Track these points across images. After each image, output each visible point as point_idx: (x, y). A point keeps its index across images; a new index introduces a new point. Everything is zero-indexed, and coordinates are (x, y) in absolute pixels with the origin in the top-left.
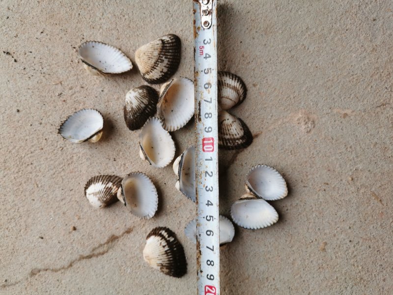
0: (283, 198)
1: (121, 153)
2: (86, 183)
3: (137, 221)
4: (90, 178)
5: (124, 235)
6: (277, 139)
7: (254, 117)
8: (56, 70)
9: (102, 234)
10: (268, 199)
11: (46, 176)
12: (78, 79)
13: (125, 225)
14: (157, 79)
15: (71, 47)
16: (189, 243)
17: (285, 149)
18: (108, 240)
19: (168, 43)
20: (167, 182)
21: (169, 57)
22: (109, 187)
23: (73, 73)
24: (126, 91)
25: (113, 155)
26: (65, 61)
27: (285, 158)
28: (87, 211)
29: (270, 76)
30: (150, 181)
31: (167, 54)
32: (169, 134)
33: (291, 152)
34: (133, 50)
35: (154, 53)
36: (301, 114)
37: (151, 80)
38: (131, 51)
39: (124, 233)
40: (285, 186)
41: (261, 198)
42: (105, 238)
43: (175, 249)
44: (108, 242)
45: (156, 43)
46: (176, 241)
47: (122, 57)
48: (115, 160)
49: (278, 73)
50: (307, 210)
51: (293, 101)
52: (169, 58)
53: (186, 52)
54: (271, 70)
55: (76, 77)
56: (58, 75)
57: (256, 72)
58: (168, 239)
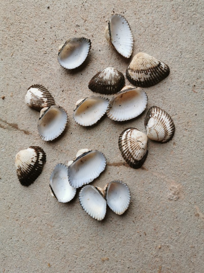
0: (116, 213)
1: (70, 92)
2: (36, 84)
3: (36, 133)
4: (40, 84)
5: (22, 132)
6: (150, 183)
7: (154, 158)
8: (91, 11)
9: (13, 118)
10: (109, 205)
11: (22, 57)
12: (96, 29)
13: (28, 128)
14: (133, 79)
15: (112, 9)
16: (46, 175)
17: (148, 192)
18: (12, 124)
19: (161, 69)
20: (73, 134)
21: (152, 76)
22: (44, 100)
23: (97, 23)
24: (111, 65)
25: (65, 88)
26: (101, 12)
27: (142, 197)
28: (20, 98)
29: (188, 149)
30: (66, 123)
31: (153, 73)
32: (104, 113)
33: (149, 197)
34: (140, 50)
35: (148, 65)
36: (178, 187)
37: (129, 75)
38: (138, 49)
39: (23, 131)
40: (125, 210)
41: (106, 200)
42: (12, 121)
43: (36, 169)
44: (10, 125)
45: (155, 61)
46: (42, 167)
47: (130, 46)
48: (63, 91)
49: (194, 153)
50: (120, 233)
51: (183, 175)
52: (151, 77)
53: (164, 84)
54: (192, 147)
55: (96, 27)
56: (89, 15)
57: (184, 138)
58: (39, 160)
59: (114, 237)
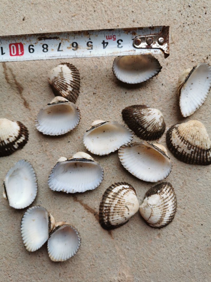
0: (50, 256)
1: (100, 100)
2: (73, 65)
3: (35, 113)
4: (78, 68)
5: (23, 100)
6: (105, 253)
7: (128, 232)
8: (186, 38)
9: (24, 78)
10: (48, 243)
11: (82, 25)
12: (176, 60)
13: (31, 101)
14: (172, 141)
15: (208, 54)
16: (12, 161)
17: (96, 259)
18: (19, 83)
19: (206, 155)
20: (70, 144)
21: (193, 155)
22: (68, 88)
23: (182, 55)
24: (161, 108)
25: (99, 92)
26: (195, 48)
27: (87, 259)
28: (47, 65)
29: (167, 251)
30: (71, 129)
31: (196, 153)
32: (116, 149)
33: (93, 264)
34: (201, 117)
35: (199, 142)
36: (128, 277)
37: (171, 134)
38: (201, 115)
39: (24, 100)
40: (60, 260)
41: (49, 237)
42: (21, 81)
43: (6, 149)
44: (17, 83)
45: (208, 143)
46: (14, 150)
47: (195, 106)
48: (94, 94)
49: (170, 258)
50: (39, 275)
51: (142, 270)
52: (191, 155)
53: (197, 170)
54: (173, 251)
55: (178, 58)
56: (181, 41)
57: (172, 237)
58: (16, 143)
59: (30, 273)
